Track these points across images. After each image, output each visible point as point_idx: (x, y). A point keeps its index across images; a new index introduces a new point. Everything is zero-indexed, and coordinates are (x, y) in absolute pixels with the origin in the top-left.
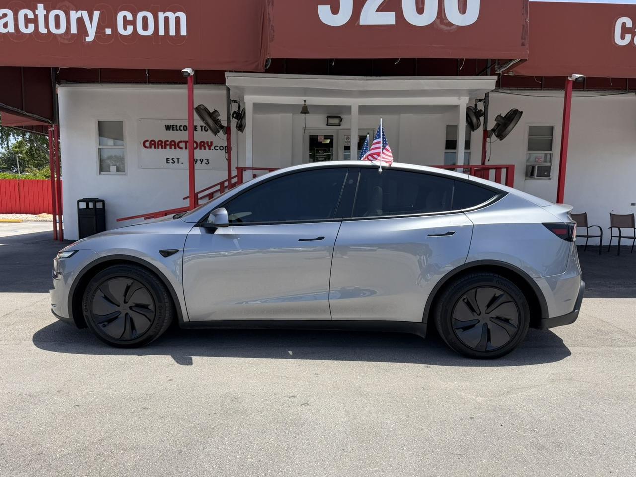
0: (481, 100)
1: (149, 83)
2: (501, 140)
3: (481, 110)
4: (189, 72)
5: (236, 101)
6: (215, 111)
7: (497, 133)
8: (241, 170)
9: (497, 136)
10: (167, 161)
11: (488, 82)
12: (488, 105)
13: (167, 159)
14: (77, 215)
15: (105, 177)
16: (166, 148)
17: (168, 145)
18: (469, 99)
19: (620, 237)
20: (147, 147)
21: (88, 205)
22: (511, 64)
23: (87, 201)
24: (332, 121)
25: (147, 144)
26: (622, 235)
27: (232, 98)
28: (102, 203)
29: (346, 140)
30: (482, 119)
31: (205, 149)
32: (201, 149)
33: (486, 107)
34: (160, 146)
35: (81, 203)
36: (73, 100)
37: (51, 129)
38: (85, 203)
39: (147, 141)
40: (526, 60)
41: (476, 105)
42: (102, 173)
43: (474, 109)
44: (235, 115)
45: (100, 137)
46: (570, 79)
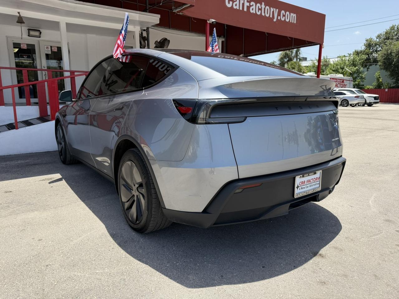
0: (144, 30)
3: (145, 37)
12: (149, 34)
22: (184, 7)
24: (32, 33)
29: (46, 49)
30: (146, 42)
41: (142, 33)
46: (208, 22)
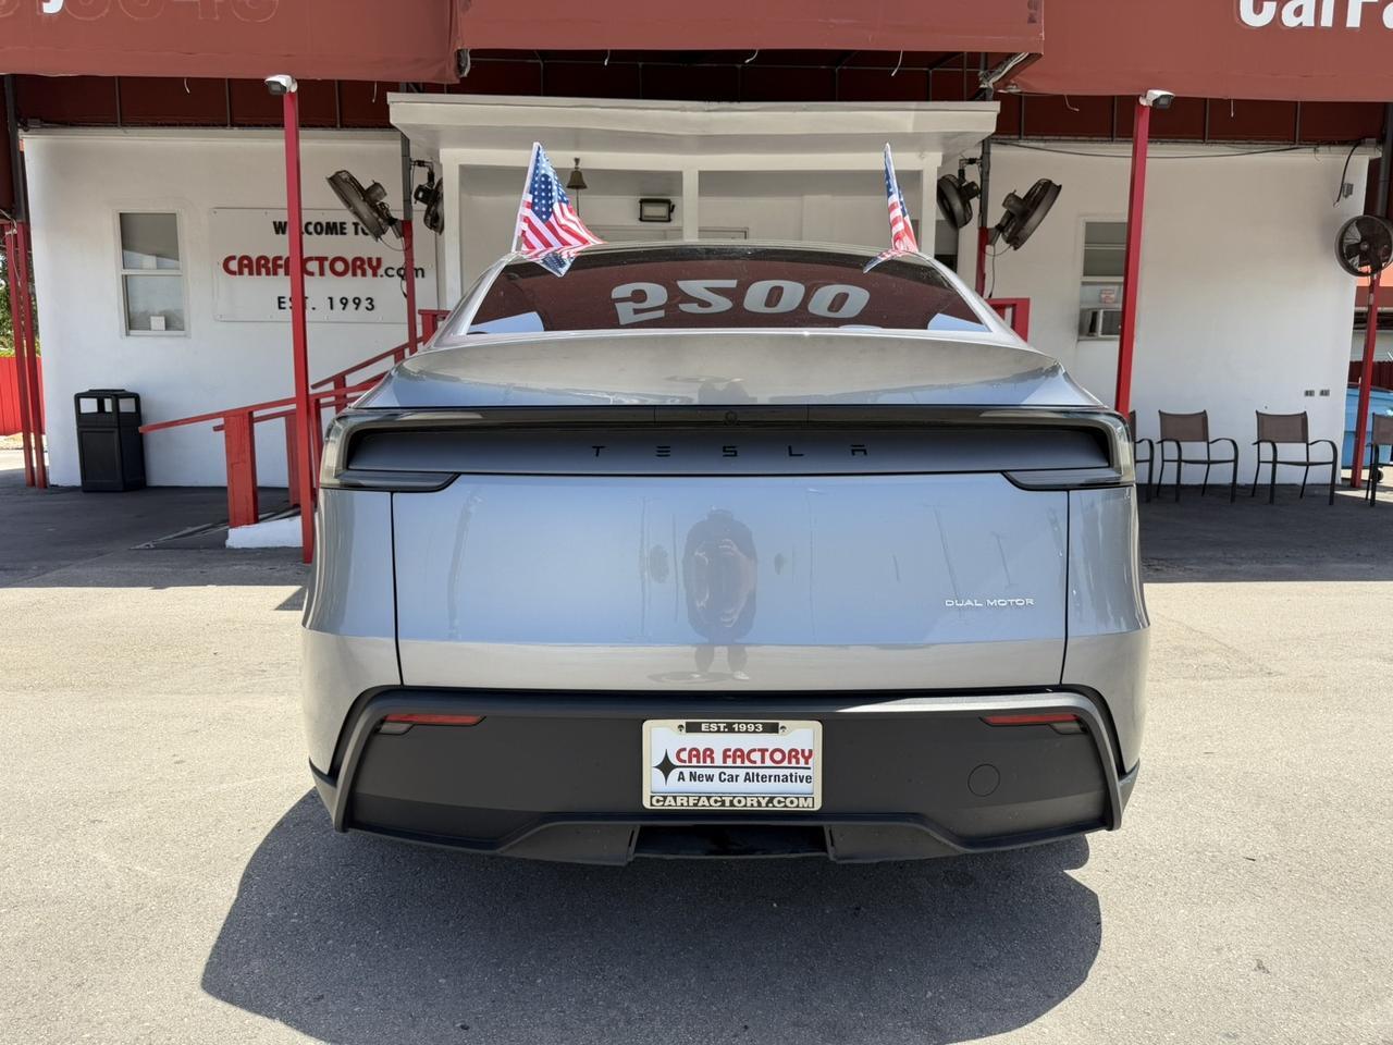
0: (972, 161)
1: (233, 125)
2: (1016, 249)
3: (973, 183)
4: (284, 84)
5: (423, 162)
6: (376, 185)
7: (1006, 234)
8: (431, 317)
9: (1007, 242)
10: (280, 302)
11: (981, 117)
12: (988, 173)
13: (279, 298)
14: (75, 427)
15: (139, 342)
16: (275, 273)
17: (281, 266)
18: (944, 156)
19: (1275, 462)
20: (232, 273)
21: (101, 405)
22: (1010, 66)
23: (99, 395)
24: (650, 210)
25: (234, 265)
26: (1279, 460)
27: (414, 156)
28: (133, 400)
30: (975, 203)
31: (364, 274)
32: (354, 274)
33: (985, 176)
34: (263, 270)
35: (83, 401)
36: (59, 166)
37: (10, 232)
38: (95, 401)
39: (233, 258)
40: (1040, 55)
41: (962, 172)
42: (132, 332)
43: (958, 180)
44: (421, 195)
45: (126, 252)
46: (1143, 102)
